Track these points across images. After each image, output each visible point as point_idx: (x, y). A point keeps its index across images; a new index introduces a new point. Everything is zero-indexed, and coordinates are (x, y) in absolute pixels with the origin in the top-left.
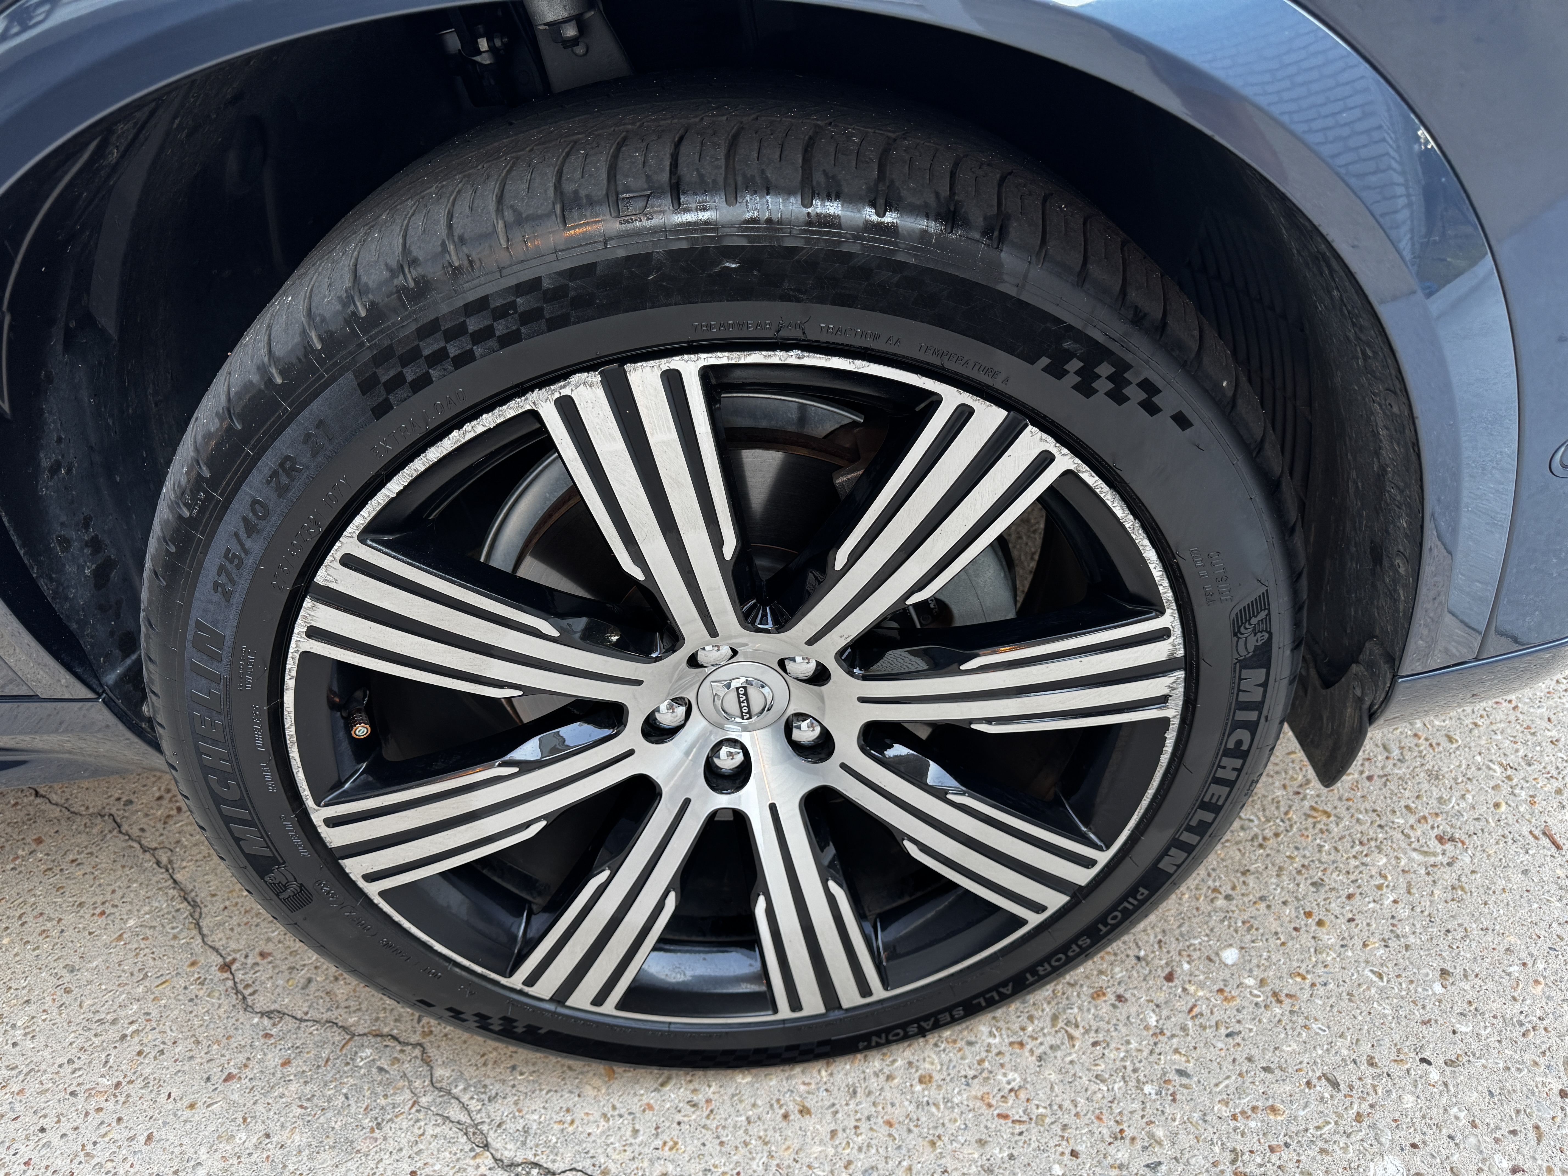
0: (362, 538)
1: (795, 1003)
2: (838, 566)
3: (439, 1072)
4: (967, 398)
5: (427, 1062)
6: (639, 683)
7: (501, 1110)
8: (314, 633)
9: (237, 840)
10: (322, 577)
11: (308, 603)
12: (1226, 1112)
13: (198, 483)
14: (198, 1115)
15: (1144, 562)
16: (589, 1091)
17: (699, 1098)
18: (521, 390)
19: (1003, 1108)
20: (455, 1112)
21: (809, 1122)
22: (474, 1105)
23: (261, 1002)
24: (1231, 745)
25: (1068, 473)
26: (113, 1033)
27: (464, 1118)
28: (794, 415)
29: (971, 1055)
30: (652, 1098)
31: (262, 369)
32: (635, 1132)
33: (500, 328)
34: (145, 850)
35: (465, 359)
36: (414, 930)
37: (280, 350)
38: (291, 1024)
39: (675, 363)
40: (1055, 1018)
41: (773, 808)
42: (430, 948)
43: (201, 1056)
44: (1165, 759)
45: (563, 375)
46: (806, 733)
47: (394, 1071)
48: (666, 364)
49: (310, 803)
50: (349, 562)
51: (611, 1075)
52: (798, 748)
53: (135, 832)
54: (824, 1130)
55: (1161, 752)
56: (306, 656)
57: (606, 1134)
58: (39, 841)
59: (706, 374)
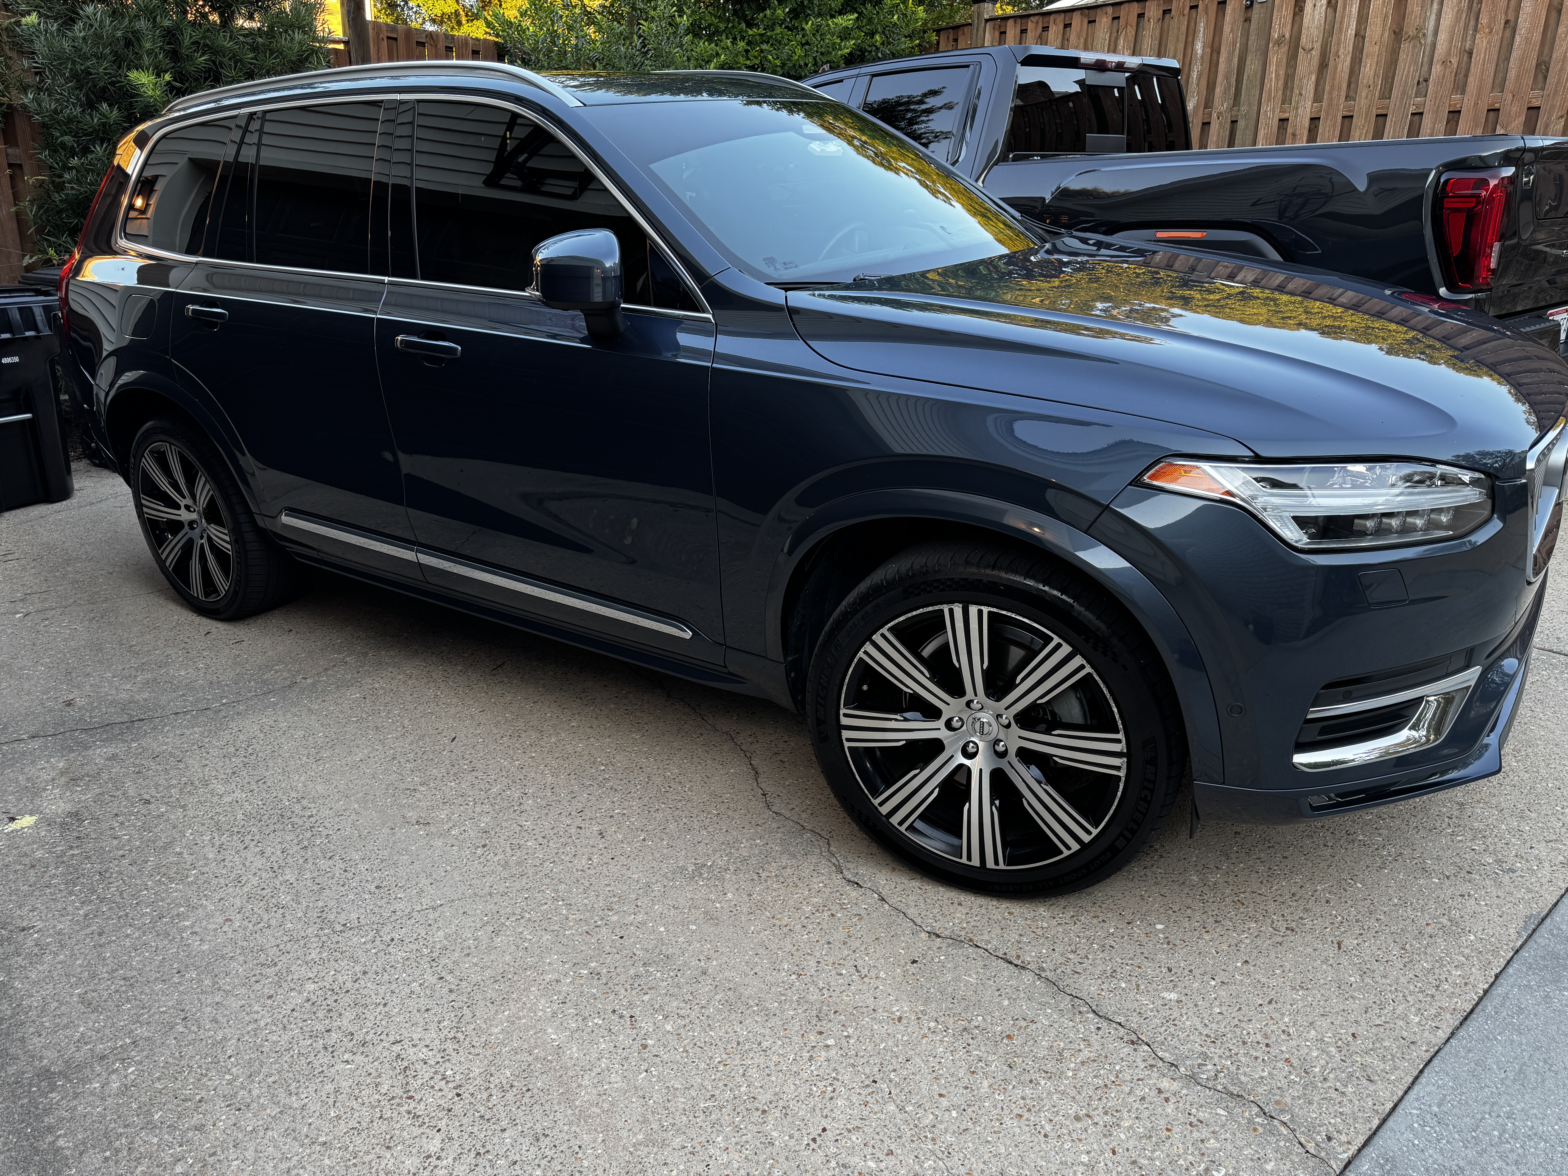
0: (888, 630)
1: (969, 858)
2: (1017, 682)
3: (831, 849)
4: (1061, 641)
5: (829, 844)
6: (948, 704)
7: (850, 865)
8: (866, 652)
9: (817, 711)
10: (874, 637)
11: (868, 643)
12: (1120, 961)
13: (854, 603)
14: (745, 831)
15: (1113, 712)
16: (884, 872)
17: (923, 888)
18: (942, 603)
19: (1035, 930)
20: (834, 860)
21: (960, 908)
22: (841, 861)
23: (774, 809)
24: (1143, 796)
25: (1089, 674)
26: (720, 800)
27: (837, 863)
28: (1029, 640)
29: (1032, 914)
30: (906, 882)
31: (882, 581)
32: (896, 888)
33: (941, 587)
34: (742, 750)
35: (931, 592)
36: (853, 766)
37: (888, 577)
38: (784, 818)
39: (982, 608)
40: (1073, 916)
41: (981, 770)
42: (854, 776)
43: (749, 816)
44: (1119, 794)
45: (953, 602)
46: (1000, 748)
47: (816, 843)
48: (979, 607)
49: (842, 706)
50: (883, 635)
51: (894, 869)
52: (996, 752)
53: (739, 743)
54: (965, 911)
55: (1118, 791)
56: (861, 658)
57: (885, 884)
58: (701, 734)
59: (990, 613)
